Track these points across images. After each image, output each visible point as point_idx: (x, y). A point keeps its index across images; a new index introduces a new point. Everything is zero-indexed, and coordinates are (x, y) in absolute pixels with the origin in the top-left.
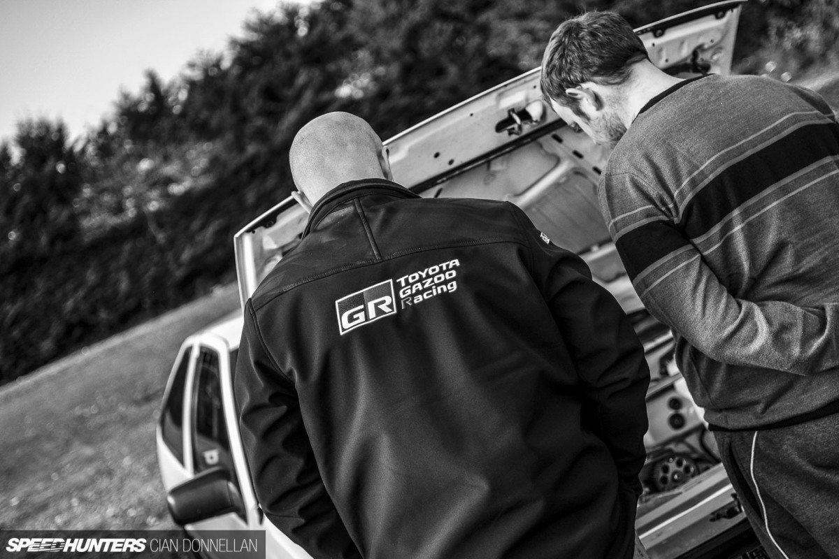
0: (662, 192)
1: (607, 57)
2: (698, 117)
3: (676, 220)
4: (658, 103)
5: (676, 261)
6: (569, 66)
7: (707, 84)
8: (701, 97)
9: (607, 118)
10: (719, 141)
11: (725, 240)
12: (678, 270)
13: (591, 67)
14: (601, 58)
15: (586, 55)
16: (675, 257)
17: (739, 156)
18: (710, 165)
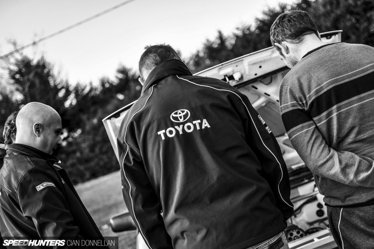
0: (301, 95)
1: (293, 31)
2: (326, 62)
3: (306, 109)
4: (310, 54)
5: (302, 128)
6: (277, 33)
7: (335, 47)
8: (330, 53)
9: (292, 58)
10: (333, 74)
11: (329, 119)
12: (302, 133)
13: (286, 35)
14: (291, 31)
15: (285, 29)
16: (302, 127)
17: (342, 81)
18: (326, 85)
